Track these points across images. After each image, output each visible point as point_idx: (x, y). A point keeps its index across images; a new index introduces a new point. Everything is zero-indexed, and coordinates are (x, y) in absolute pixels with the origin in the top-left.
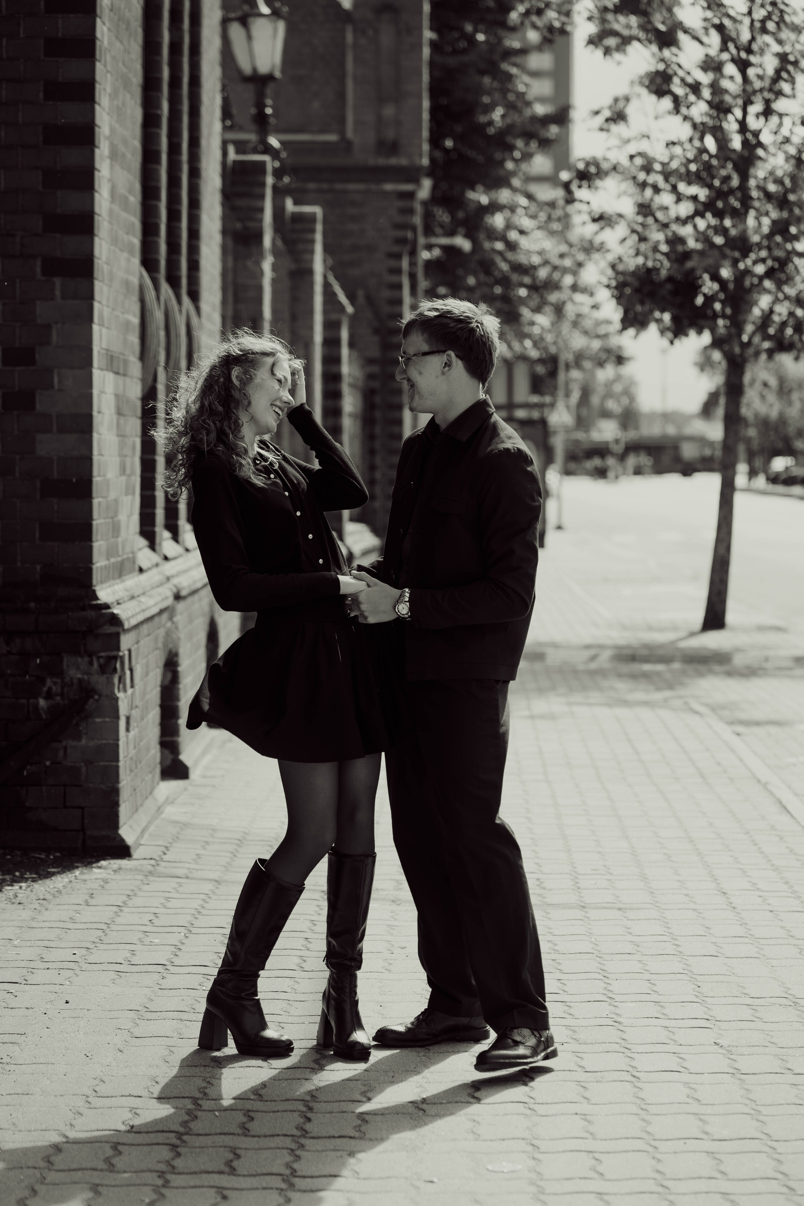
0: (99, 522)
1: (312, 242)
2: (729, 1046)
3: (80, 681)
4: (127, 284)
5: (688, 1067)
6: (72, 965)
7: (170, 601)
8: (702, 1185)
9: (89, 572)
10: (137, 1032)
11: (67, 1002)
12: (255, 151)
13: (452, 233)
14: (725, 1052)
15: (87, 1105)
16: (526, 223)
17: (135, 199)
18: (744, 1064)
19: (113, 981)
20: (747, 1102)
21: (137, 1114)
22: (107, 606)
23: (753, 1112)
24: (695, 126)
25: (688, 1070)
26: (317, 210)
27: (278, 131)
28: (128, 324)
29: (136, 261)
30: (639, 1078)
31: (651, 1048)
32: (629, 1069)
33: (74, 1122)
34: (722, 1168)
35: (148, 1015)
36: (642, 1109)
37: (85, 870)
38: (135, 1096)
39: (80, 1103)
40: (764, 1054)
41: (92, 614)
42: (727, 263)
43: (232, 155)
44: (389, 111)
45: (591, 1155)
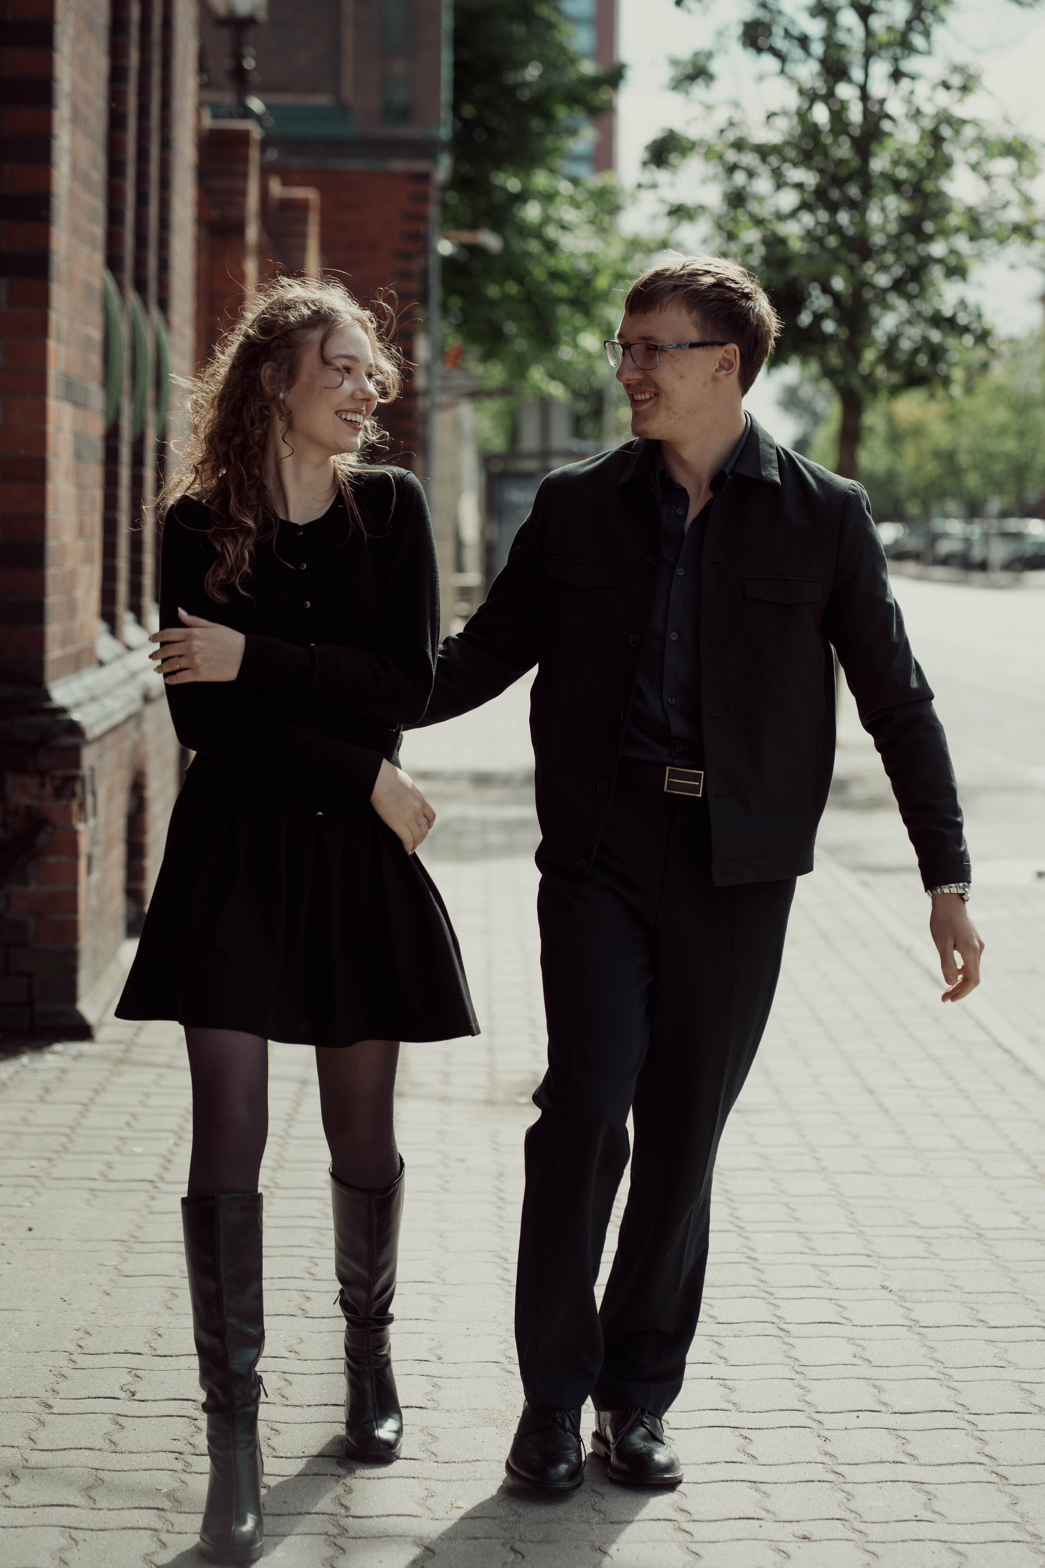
0: (53, 599)
1: (304, 236)
2: (901, 1291)
3: (29, 808)
4: (88, 287)
5: (851, 1318)
6: (31, 1181)
7: (137, 705)
8: (887, 1471)
9: (39, 665)
10: (127, 1269)
11: (30, 1230)
12: (231, 116)
13: (474, 227)
14: (896, 1298)
15: (71, 1365)
16: (569, 215)
17: (98, 176)
18: (924, 1314)
19: (87, 1202)
20: (933, 1363)
21: (138, 1377)
22: (63, 710)
23: (941, 1376)
24: (801, 92)
25: (851, 1321)
26: (308, 194)
27: (261, 91)
28: (88, 339)
29: (99, 258)
30: (788, 1332)
31: (799, 1292)
32: (775, 1320)
33: (57, 1387)
34: (909, 1449)
35: (138, 1247)
36: (797, 1372)
37: (36, 1057)
38: (133, 1354)
39: (62, 1361)
40: (947, 1301)
41: (44, 720)
42: (842, 269)
43: (208, 122)
44: (398, 66)
45: (737, 1432)
